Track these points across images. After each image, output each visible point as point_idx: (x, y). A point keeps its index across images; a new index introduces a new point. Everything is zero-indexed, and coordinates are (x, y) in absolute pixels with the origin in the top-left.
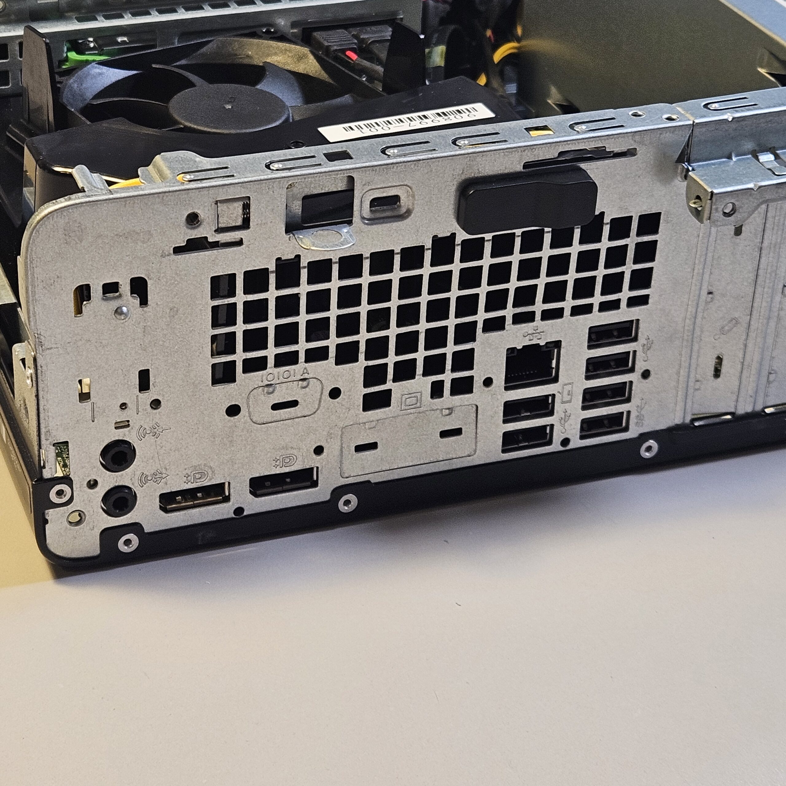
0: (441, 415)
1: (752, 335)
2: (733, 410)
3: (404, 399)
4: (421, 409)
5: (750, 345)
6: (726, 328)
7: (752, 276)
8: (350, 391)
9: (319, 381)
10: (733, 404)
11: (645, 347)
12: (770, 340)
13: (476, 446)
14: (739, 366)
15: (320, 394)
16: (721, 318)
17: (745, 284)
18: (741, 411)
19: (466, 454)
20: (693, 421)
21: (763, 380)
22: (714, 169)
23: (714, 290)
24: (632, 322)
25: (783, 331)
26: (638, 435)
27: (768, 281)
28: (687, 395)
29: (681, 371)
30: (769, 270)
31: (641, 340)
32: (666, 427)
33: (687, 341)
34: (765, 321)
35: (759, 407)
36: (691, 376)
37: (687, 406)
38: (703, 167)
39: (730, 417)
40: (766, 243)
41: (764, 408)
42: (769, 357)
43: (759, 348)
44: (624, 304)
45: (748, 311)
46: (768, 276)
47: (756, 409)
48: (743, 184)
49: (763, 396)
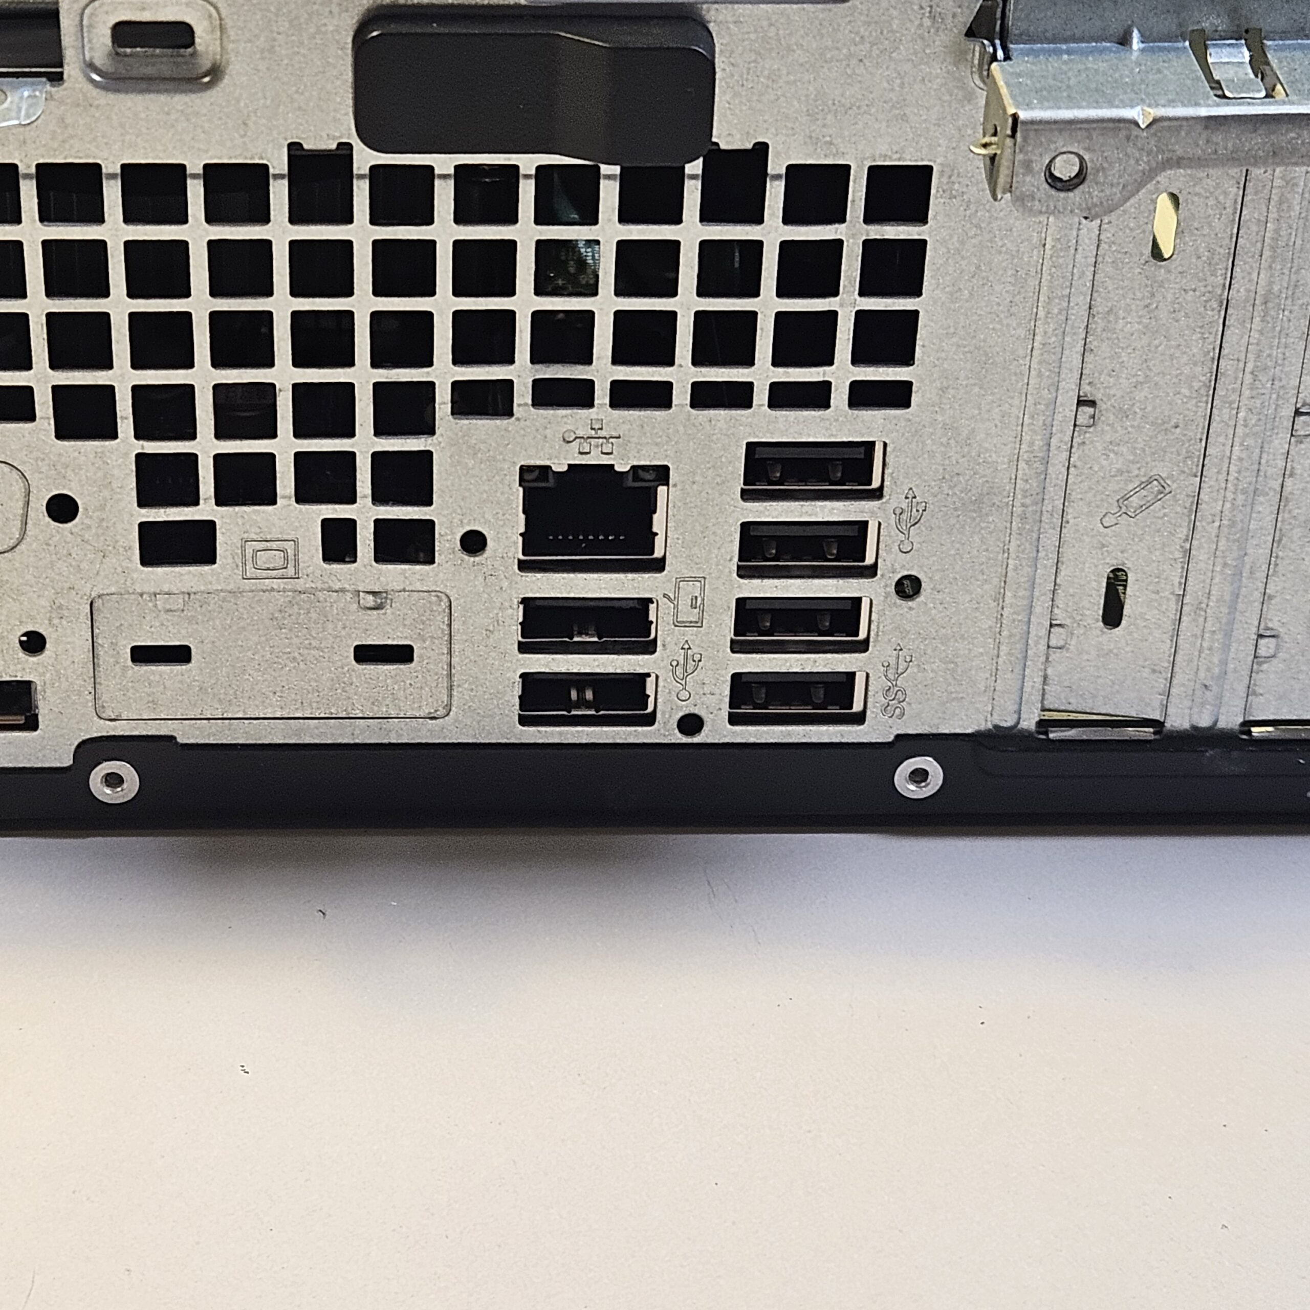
0: (355, 606)
1: (1207, 529)
2: (1156, 716)
3: (249, 552)
4: (300, 584)
5: (1201, 555)
6: (1135, 501)
7: (1203, 374)
8: (102, 508)
9: (15, 471)
10: (1157, 700)
11: (904, 516)
12: (1258, 552)
13: (450, 696)
14: (1173, 606)
15: (21, 504)
16: (1120, 472)
17: (1185, 391)
18: (1178, 721)
19: (424, 711)
20: (1044, 725)
21: (1242, 651)
22: (1065, 63)
23: (1098, 396)
24: (870, 446)
25: (1297, 532)
26: (891, 738)
27: (1247, 393)
28: (1026, 657)
29: (1008, 594)
30: (1250, 366)
31: (893, 498)
32: (969, 731)
33: (1023, 518)
34: (1241, 498)
35: (1230, 720)
36: (1037, 610)
37: (1027, 689)
38: (1037, 56)
39: (1147, 733)
40: (1239, 292)
41: (1248, 724)
42: (1258, 595)
43: (1225, 565)
44: (840, 396)
45: (1193, 465)
46: (1248, 378)
47: (1221, 725)
48: (1112, 105)
49: (1241, 690)
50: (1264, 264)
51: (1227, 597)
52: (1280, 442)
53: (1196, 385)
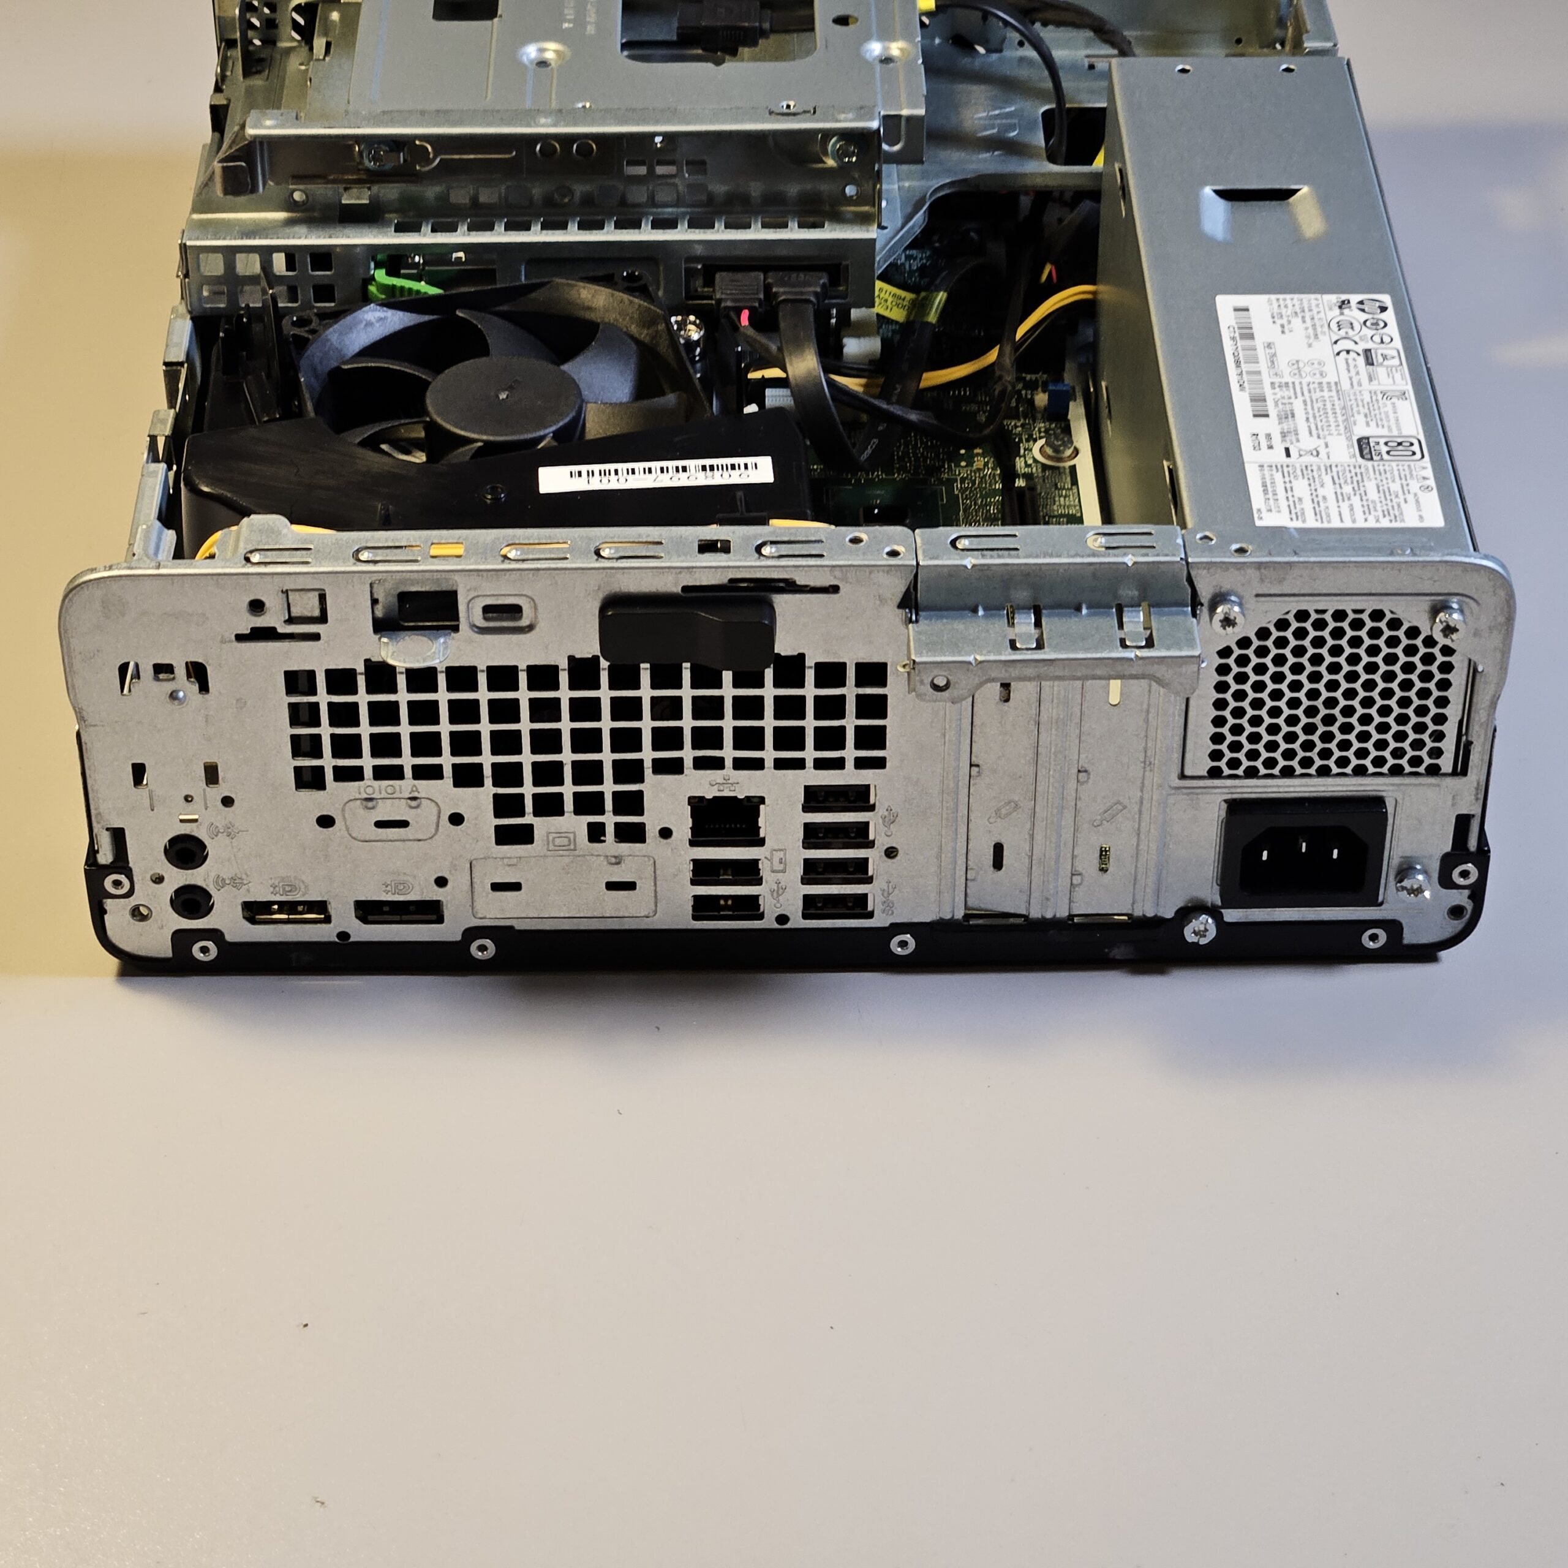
0: (606, 863)
1: (1040, 825)
2: (1024, 912)
3: (550, 838)
4: (577, 853)
5: (1039, 837)
6: (1004, 811)
7: (1030, 754)
8: (476, 819)
9: (433, 803)
10: (1024, 905)
11: (887, 819)
12: (1067, 835)
13: (656, 907)
14: (1027, 860)
15: (436, 817)
16: (995, 798)
17: (1023, 761)
18: (1035, 913)
19: (643, 914)
20: (967, 917)
21: (1064, 882)
22: (944, 625)
23: (980, 763)
24: (868, 786)
25: (1086, 826)
26: (887, 925)
27: (1053, 763)
28: (955, 885)
29: (943, 856)
30: (1053, 750)
31: (880, 810)
32: (928, 921)
33: (947, 819)
34: (1055, 811)
35: (1063, 913)
36: (959, 862)
37: (957, 899)
38: (931, 620)
39: (1021, 921)
40: (1044, 717)
41: (1071, 917)
42: (1069, 855)
43: (1050, 842)
44: (850, 764)
45: (1030, 795)
46: (1053, 756)
47: (1058, 915)
48: (960, 655)
49: (1067, 901)
50: (1055, 706)
51: (1054, 857)
52: (1072, 784)
53: (1028, 758)
